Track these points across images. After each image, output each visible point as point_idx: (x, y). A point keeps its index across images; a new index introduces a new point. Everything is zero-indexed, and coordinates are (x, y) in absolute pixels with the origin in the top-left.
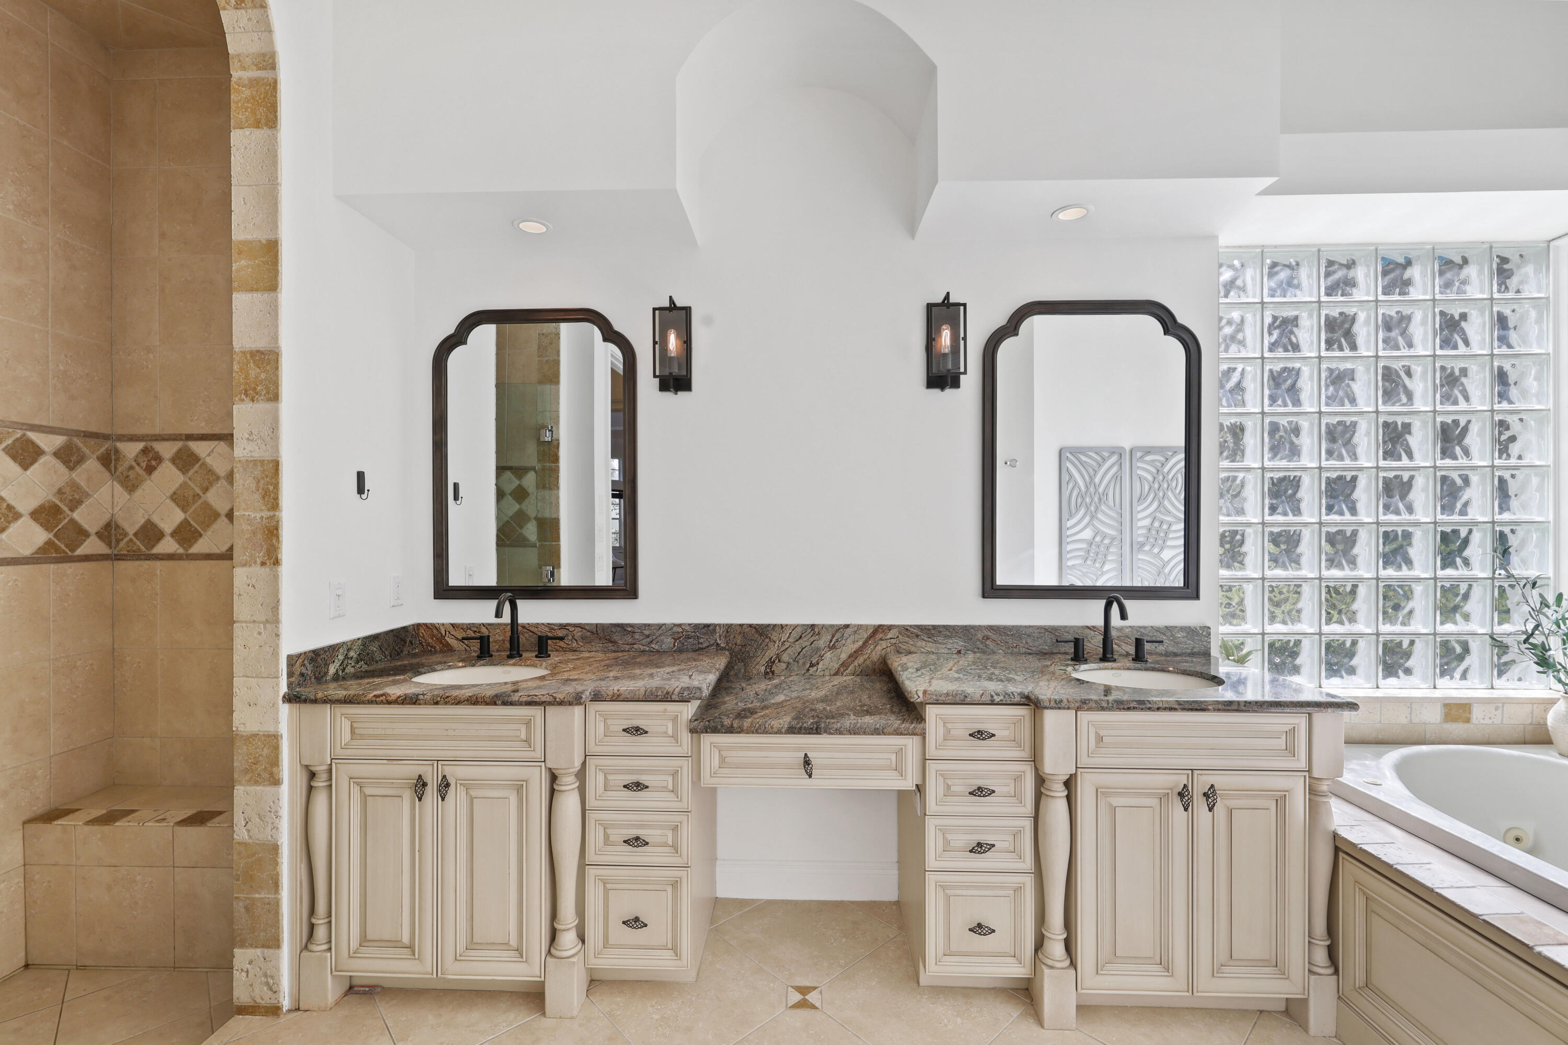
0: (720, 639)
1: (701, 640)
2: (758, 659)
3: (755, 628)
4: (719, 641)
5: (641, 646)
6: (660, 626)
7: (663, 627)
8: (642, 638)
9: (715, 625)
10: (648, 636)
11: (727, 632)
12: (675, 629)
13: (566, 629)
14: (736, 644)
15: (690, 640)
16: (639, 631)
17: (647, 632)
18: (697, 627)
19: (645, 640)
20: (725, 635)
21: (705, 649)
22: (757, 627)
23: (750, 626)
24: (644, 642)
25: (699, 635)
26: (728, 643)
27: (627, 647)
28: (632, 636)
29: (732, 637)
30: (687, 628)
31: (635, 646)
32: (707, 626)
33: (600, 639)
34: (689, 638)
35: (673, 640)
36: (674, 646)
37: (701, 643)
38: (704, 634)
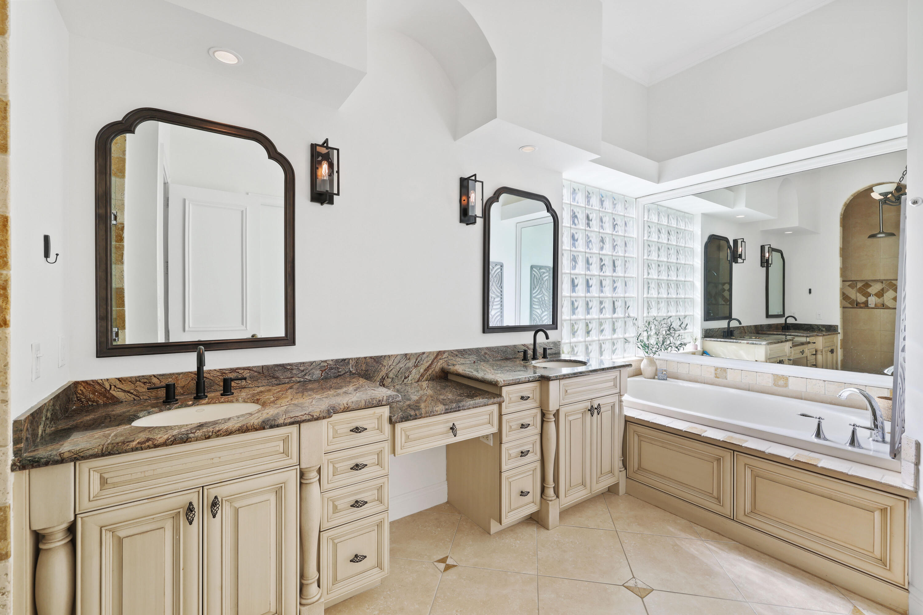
0: (352, 368)
1: (340, 370)
2: (376, 378)
3: (374, 359)
4: (351, 369)
5: (297, 379)
6: (311, 363)
7: (314, 364)
8: (298, 372)
9: (349, 359)
10: (303, 371)
11: (357, 363)
12: (323, 364)
13: (237, 372)
14: (362, 370)
15: (332, 371)
16: (296, 368)
17: (302, 368)
18: (337, 361)
19: (300, 374)
20: (356, 365)
21: (342, 375)
22: (375, 358)
23: (371, 358)
24: (299, 375)
25: (338, 366)
26: (357, 370)
27: (287, 380)
28: (291, 372)
29: (360, 365)
30: (331, 363)
31: (293, 379)
32: (344, 360)
33: (265, 377)
34: (332, 369)
35: (321, 372)
36: (322, 375)
37: (340, 372)
38: (342, 366)
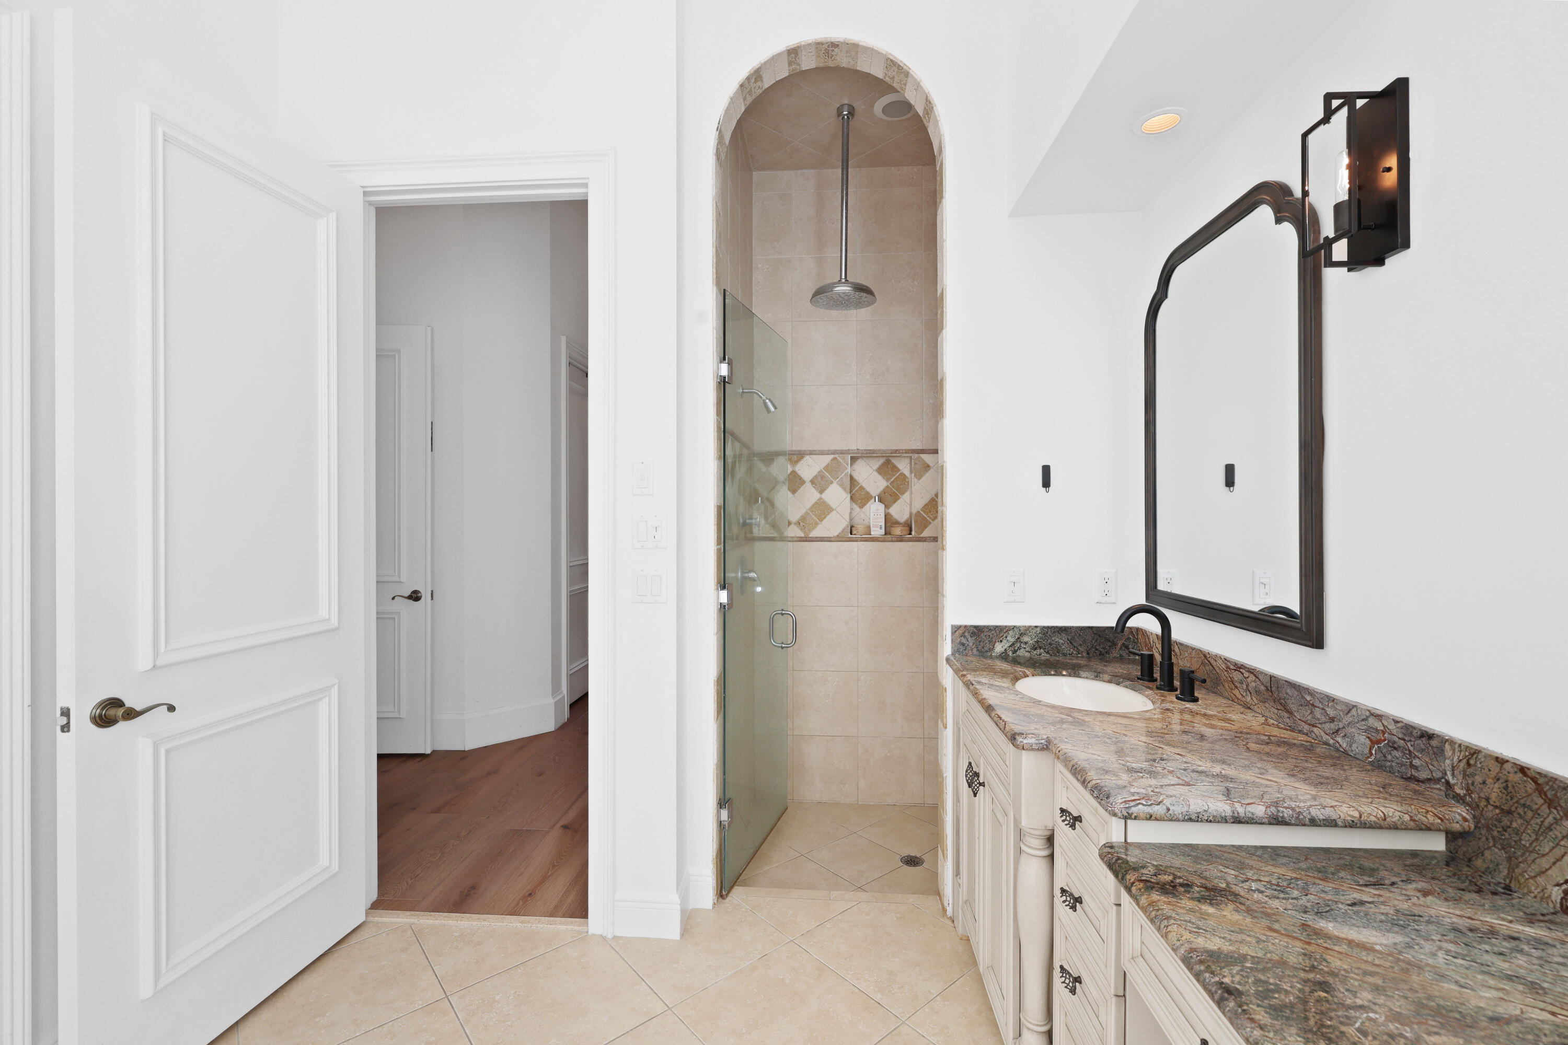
0: (1453, 775)
1: (1416, 762)
2: (1544, 863)
3: (1534, 780)
4: (1449, 777)
5: (1323, 734)
6: (1350, 707)
7: (1354, 712)
8: (1324, 719)
9: (1444, 740)
10: (1332, 720)
11: (1469, 764)
12: (1372, 722)
13: (1241, 672)
14: (1488, 799)
15: (1395, 753)
16: (1320, 705)
17: (1331, 712)
18: (1408, 729)
19: (1327, 725)
20: (1464, 771)
21: (1423, 782)
22: (1541, 781)
23: (1523, 770)
24: (1327, 726)
25: (1411, 749)
26: (1469, 791)
27: (1306, 728)
28: (1312, 712)
29: (1478, 779)
30: (1392, 726)
31: (1315, 730)
32: (1427, 736)
33: (1274, 702)
34: (1395, 749)
35: (1368, 742)
36: (1371, 754)
37: (1416, 768)
38: (1422, 751)
